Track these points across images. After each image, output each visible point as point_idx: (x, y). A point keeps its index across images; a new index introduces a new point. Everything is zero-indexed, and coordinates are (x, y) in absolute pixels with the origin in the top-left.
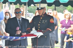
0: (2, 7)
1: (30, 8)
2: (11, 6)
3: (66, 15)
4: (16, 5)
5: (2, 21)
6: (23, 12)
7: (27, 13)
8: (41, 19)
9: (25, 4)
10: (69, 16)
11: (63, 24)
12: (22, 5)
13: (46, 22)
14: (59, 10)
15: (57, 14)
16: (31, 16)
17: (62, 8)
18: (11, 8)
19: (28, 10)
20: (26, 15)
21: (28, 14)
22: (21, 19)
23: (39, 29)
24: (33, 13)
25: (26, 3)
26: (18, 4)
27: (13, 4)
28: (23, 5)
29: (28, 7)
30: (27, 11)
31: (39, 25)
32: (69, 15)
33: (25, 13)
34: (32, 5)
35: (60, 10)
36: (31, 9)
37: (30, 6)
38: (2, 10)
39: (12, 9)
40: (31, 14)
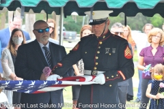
0: (7, 17)
1: (69, 20)
2: (27, 15)
3: (151, 36)
4: (38, 14)
5: (5, 51)
6: (54, 29)
7: (62, 32)
8: (100, 45)
9: (58, 11)
10: (159, 39)
11: (146, 58)
12: (51, 13)
13: (114, 52)
14: (134, 24)
15: (129, 33)
16: (70, 38)
17: (141, 19)
18: (27, 21)
19: (64, 25)
20: (60, 35)
21: (64, 34)
22: (48, 46)
23: (97, 66)
24: (77, 30)
25: (60, 8)
26: (43, 11)
27: (31, 10)
28: (53, 13)
29: (65, 17)
30: (63, 28)
31: (97, 58)
32: (159, 35)
33: (57, 32)
34: (75, 14)
35: (137, 25)
36: (71, 22)
37: (70, 14)
38: (6, 24)
39: (30, 22)
40: (71, 33)
